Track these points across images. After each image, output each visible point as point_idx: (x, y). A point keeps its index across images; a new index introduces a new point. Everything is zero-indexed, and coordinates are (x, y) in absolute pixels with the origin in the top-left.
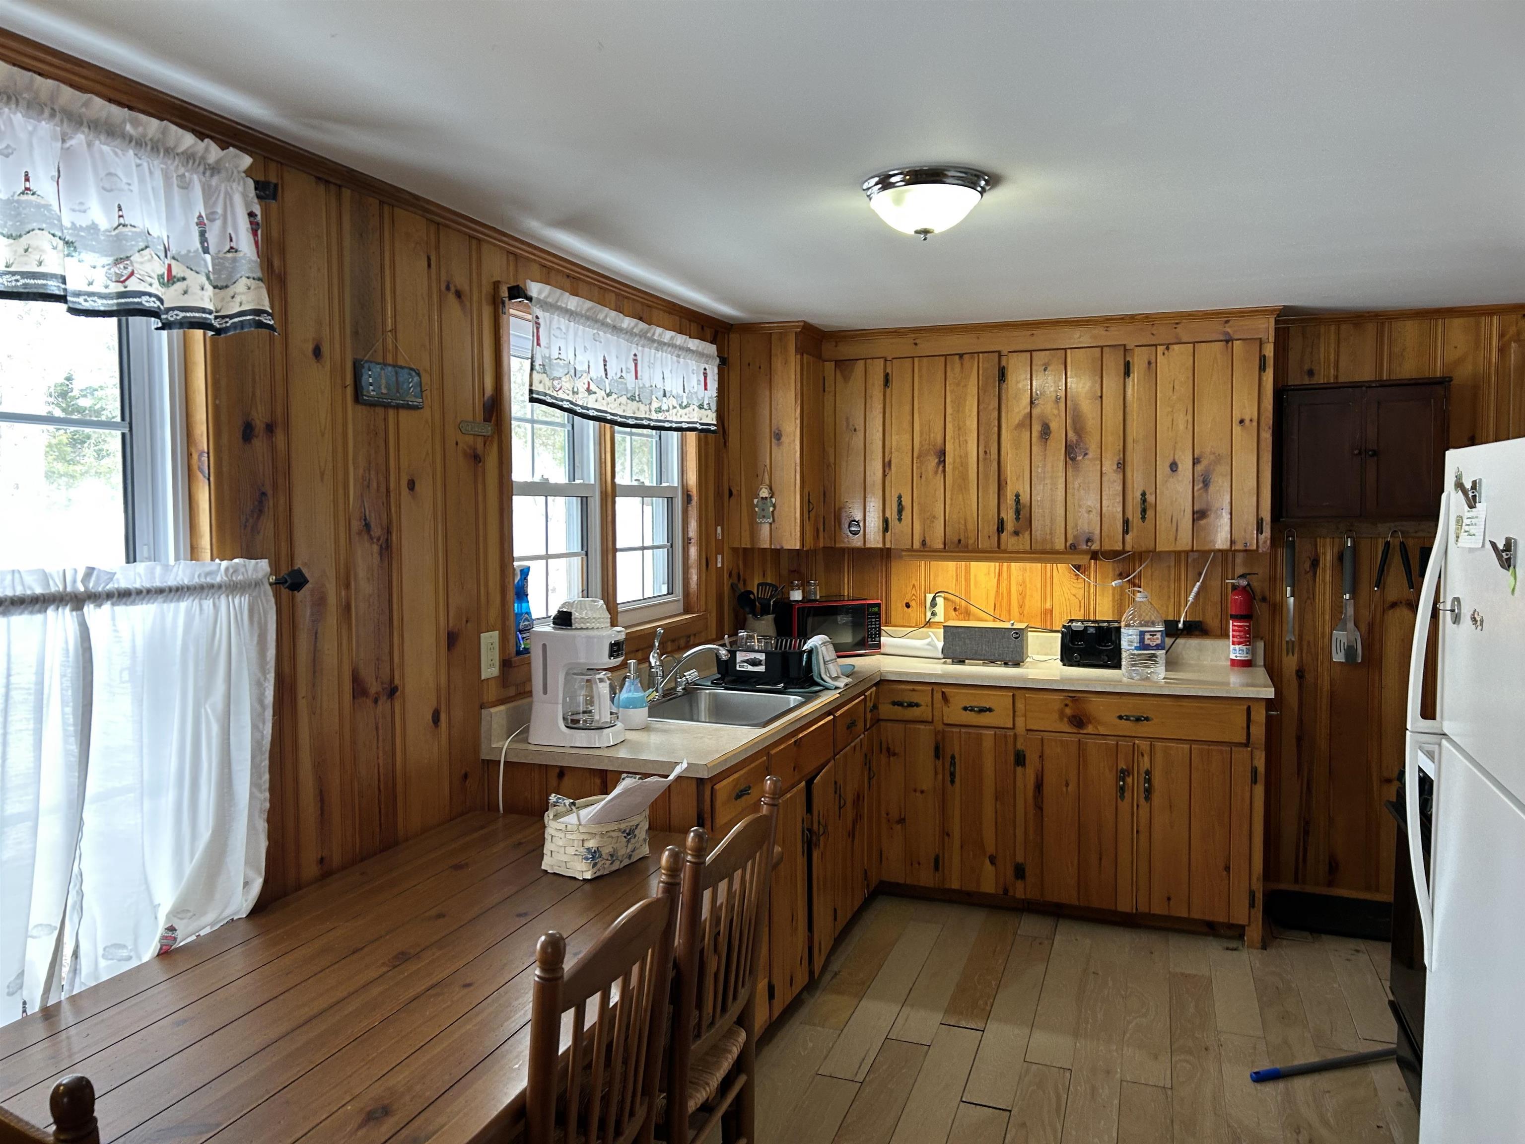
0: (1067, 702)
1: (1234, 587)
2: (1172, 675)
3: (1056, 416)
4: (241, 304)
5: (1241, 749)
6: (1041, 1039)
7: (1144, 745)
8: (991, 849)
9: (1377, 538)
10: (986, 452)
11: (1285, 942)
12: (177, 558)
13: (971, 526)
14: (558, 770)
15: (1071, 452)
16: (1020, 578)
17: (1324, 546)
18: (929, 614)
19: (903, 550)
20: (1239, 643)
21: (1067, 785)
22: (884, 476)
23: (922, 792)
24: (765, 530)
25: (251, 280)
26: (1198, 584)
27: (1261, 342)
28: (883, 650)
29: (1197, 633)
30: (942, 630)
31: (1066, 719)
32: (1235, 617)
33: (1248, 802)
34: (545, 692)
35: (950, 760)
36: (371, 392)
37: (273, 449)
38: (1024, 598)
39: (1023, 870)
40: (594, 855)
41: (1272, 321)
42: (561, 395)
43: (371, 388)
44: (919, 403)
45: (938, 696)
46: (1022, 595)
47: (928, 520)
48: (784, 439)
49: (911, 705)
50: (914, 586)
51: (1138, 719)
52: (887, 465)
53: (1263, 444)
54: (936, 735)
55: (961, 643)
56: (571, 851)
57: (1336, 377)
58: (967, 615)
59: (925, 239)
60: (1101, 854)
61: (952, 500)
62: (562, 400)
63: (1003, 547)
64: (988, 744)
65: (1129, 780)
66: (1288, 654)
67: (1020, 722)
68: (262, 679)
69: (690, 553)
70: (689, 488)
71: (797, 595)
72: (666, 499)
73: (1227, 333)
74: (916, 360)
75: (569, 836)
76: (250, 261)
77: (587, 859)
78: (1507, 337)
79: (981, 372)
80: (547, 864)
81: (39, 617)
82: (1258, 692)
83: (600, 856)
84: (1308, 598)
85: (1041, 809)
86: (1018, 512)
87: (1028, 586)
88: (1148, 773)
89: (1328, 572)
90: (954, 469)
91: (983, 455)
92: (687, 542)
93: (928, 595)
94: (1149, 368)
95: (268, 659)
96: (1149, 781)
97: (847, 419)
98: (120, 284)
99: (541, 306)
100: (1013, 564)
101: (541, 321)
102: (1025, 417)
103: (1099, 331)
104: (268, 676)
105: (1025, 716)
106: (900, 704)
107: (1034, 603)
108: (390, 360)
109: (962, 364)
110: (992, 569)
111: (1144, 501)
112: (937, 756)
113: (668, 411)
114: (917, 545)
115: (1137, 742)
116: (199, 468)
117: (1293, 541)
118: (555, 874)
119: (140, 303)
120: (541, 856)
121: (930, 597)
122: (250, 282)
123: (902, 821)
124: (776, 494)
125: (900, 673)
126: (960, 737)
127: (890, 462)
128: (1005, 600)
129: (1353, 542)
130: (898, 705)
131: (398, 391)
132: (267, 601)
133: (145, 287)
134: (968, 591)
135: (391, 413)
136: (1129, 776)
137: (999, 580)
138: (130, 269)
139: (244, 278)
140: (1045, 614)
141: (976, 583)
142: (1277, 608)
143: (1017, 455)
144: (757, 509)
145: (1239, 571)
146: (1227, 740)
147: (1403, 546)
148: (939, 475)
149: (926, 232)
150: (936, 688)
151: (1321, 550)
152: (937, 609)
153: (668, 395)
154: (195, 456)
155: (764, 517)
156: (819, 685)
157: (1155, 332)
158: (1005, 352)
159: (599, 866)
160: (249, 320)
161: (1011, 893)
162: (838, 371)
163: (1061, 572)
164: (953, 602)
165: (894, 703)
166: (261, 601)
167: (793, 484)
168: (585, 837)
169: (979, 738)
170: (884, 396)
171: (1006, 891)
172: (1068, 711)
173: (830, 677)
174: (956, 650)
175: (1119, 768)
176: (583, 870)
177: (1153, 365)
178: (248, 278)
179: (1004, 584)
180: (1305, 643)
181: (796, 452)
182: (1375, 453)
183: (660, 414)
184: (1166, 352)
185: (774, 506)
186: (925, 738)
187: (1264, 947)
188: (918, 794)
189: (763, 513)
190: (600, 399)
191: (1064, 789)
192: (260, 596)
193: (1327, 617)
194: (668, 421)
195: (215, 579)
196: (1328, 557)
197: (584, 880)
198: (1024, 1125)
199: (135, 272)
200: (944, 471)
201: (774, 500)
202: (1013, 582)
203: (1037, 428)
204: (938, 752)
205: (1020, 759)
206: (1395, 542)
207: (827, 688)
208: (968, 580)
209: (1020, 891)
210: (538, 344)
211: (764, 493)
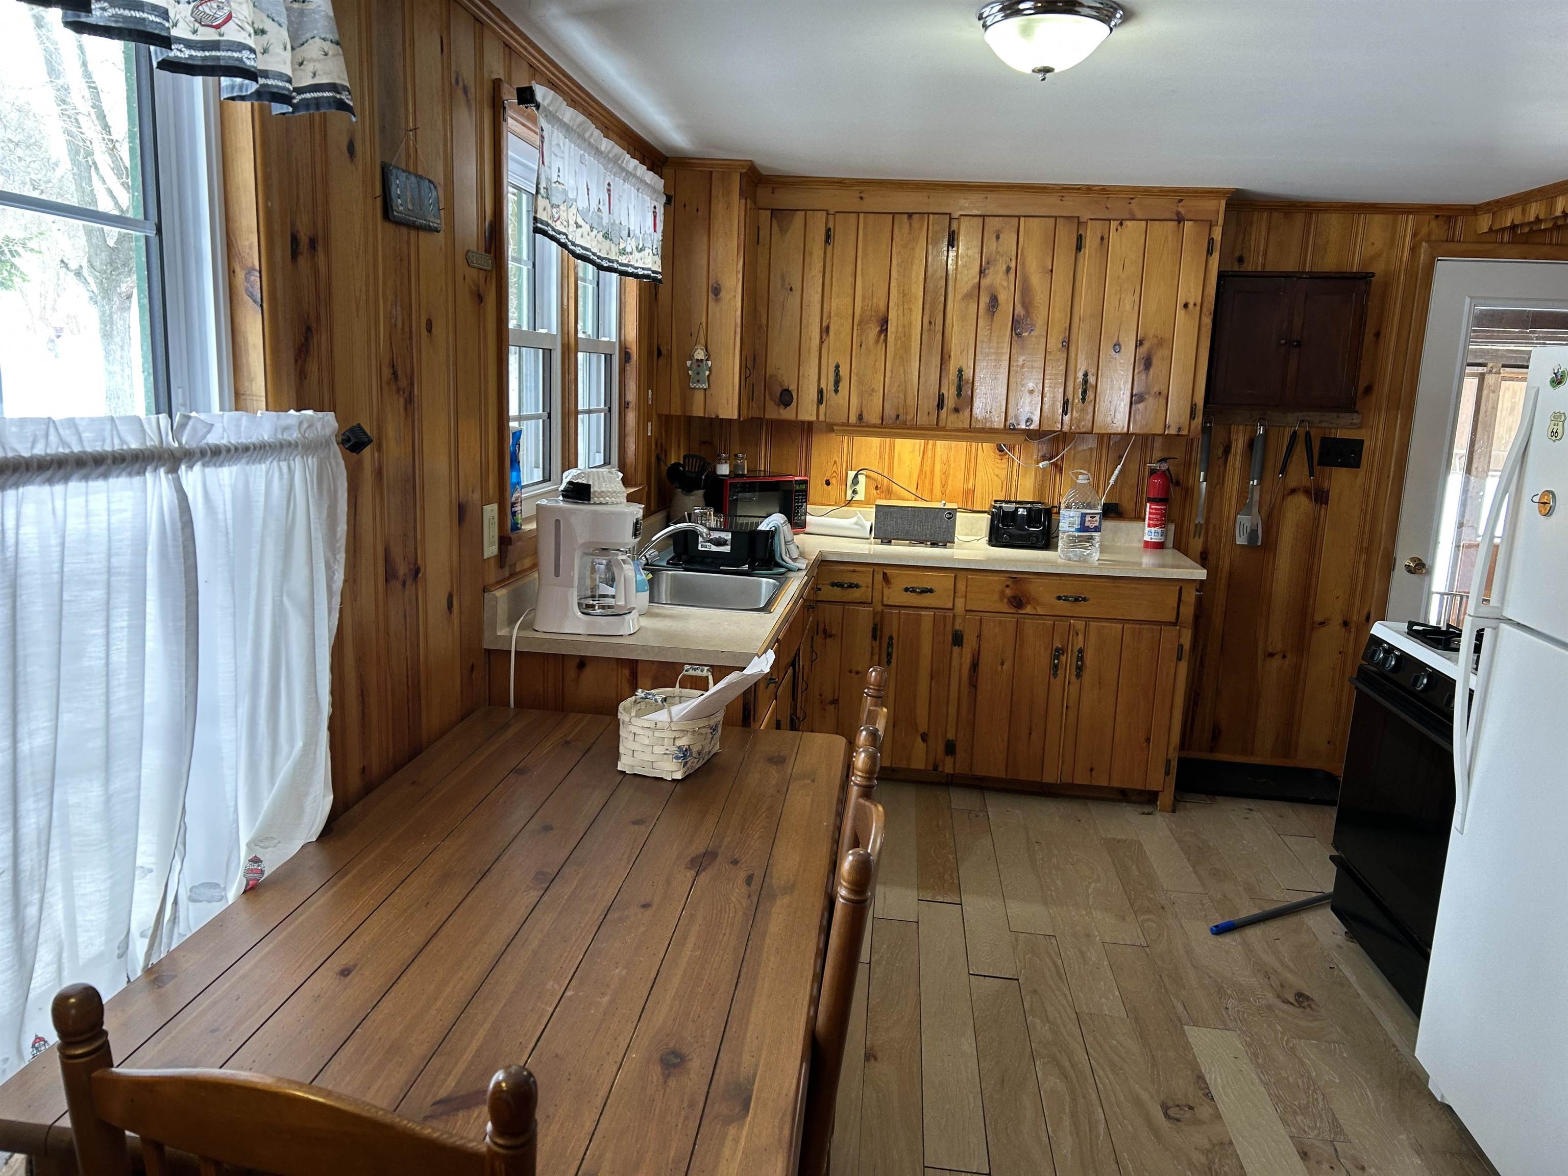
0: (1008, 583)
1: (1153, 472)
2: (1106, 557)
3: (1005, 288)
4: (315, 75)
5: (1170, 628)
6: (1015, 908)
7: (1080, 625)
8: (923, 728)
9: (1285, 427)
10: (930, 323)
11: (1188, 805)
12: (222, 409)
13: (912, 401)
14: (578, 661)
15: (1018, 326)
16: (945, 457)
17: (1237, 432)
18: (849, 492)
19: (837, 425)
20: (1155, 526)
21: (1002, 664)
22: (822, 342)
23: (857, 673)
24: (699, 397)
25: (329, 43)
26: (1119, 467)
27: (1211, 225)
28: (807, 530)
29: (1112, 515)
30: (874, 510)
31: (1005, 600)
32: (1152, 501)
33: (1172, 676)
34: (557, 574)
35: (887, 640)
36: (400, 206)
37: (316, 272)
38: (947, 477)
39: (954, 746)
40: (684, 754)
41: (1223, 203)
42: (559, 227)
43: (399, 201)
44: (862, 264)
45: (879, 577)
46: (945, 474)
47: (866, 392)
48: (722, 294)
49: (851, 586)
50: (835, 462)
51: (1076, 600)
52: (825, 330)
53: (1203, 330)
54: (874, 618)
55: (893, 523)
56: (659, 750)
57: (1264, 266)
58: (889, 493)
59: (1043, 79)
60: (1030, 729)
61: (892, 371)
62: (560, 233)
63: (942, 424)
64: (927, 625)
65: (1063, 658)
66: (1194, 536)
67: (960, 603)
68: (332, 561)
69: (627, 418)
70: (628, 345)
71: (724, 469)
72: (603, 356)
73: (1178, 213)
74: (862, 215)
75: (657, 734)
76: (328, 17)
77: (677, 758)
78: (1419, 237)
79: (930, 235)
80: (625, 764)
81: (137, 480)
82: (1192, 574)
83: (691, 753)
84: (1218, 483)
85: (976, 687)
86: (959, 389)
87: (952, 465)
88: (1081, 651)
89: (1239, 458)
90: (897, 339)
91: (928, 326)
92: (624, 406)
93: (849, 472)
94: (1101, 243)
95: (339, 535)
96: (1081, 659)
97: (783, 278)
98: (214, 30)
99: (546, 116)
100: (938, 442)
101: (545, 134)
102: (973, 287)
103: (1053, 199)
104: (338, 557)
105: (966, 597)
106: (840, 585)
107: (957, 482)
108: (411, 169)
109: (910, 225)
110: (917, 447)
111: (1085, 381)
112: (874, 637)
113: (631, 253)
114: (853, 419)
115: (1072, 621)
116: (247, 290)
117: (1211, 427)
118: (635, 775)
119: (240, 60)
120: (617, 756)
121: (851, 474)
122: (327, 46)
123: (835, 702)
124: (712, 357)
125: (841, 554)
126: (899, 618)
127: (828, 328)
128: (927, 481)
129: (1265, 431)
130: (838, 586)
131: (421, 209)
132: (337, 465)
133: (245, 38)
134: (891, 469)
135: (413, 233)
136: (1063, 654)
137: (923, 458)
138: (226, 10)
139: (317, 39)
140: (967, 495)
141: (900, 459)
142: (1188, 492)
143: (963, 327)
144: (690, 372)
145: (1157, 455)
146: (1158, 619)
147: (1308, 434)
148: (880, 345)
149: (1047, 70)
150: (876, 568)
151: (1234, 437)
152: (858, 488)
153: (632, 235)
154: (240, 275)
155: (698, 381)
156: (782, 567)
157: (1109, 206)
158: (956, 215)
159: (689, 764)
160: (327, 97)
161: (940, 769)
162: (775, 224)
163: (986, 450)
164: (874, 479)
165: (833, 585)
166: (330, 464)
167: (731, 346)
168: (677, 735)
169: (918, 620)
170: (825, 253)
171: (936, 767)
172: (1008, 592)
173: (791, 558)
174: (886, 530)
175: (1055, 647)
176: (672, 770)
177: (1106, 241)
178: (324, 39)
179: (928, 462)
180: (1211, 526)
181: (736, 311)
182: (1299, 345)
183: (624, 257)
184: (1119, 228)
185: (710, 369)
186: (864, 619)
187: (1174, 811)
188: (853, 675)
189: (697, 377)
190: (585, 234)
191: (1000, 668)
192: (329, 458)
193: (1234, 502)
194: (631, 266)
195: (291, 435)
196: (1239, 443)
197: (674, 780)
198: (1035, 991)
199: (234, 15)
200: (886, 341)
201: (709, 363)
202: (938, 462)
203: (985, 300)
204: (876, 633)
205: (958, 639)
206: (1301, 432)
207: (790, 570)
208: (891, 457)
209: (948, 767)
210: (543, 163)
211: (700, 354)
